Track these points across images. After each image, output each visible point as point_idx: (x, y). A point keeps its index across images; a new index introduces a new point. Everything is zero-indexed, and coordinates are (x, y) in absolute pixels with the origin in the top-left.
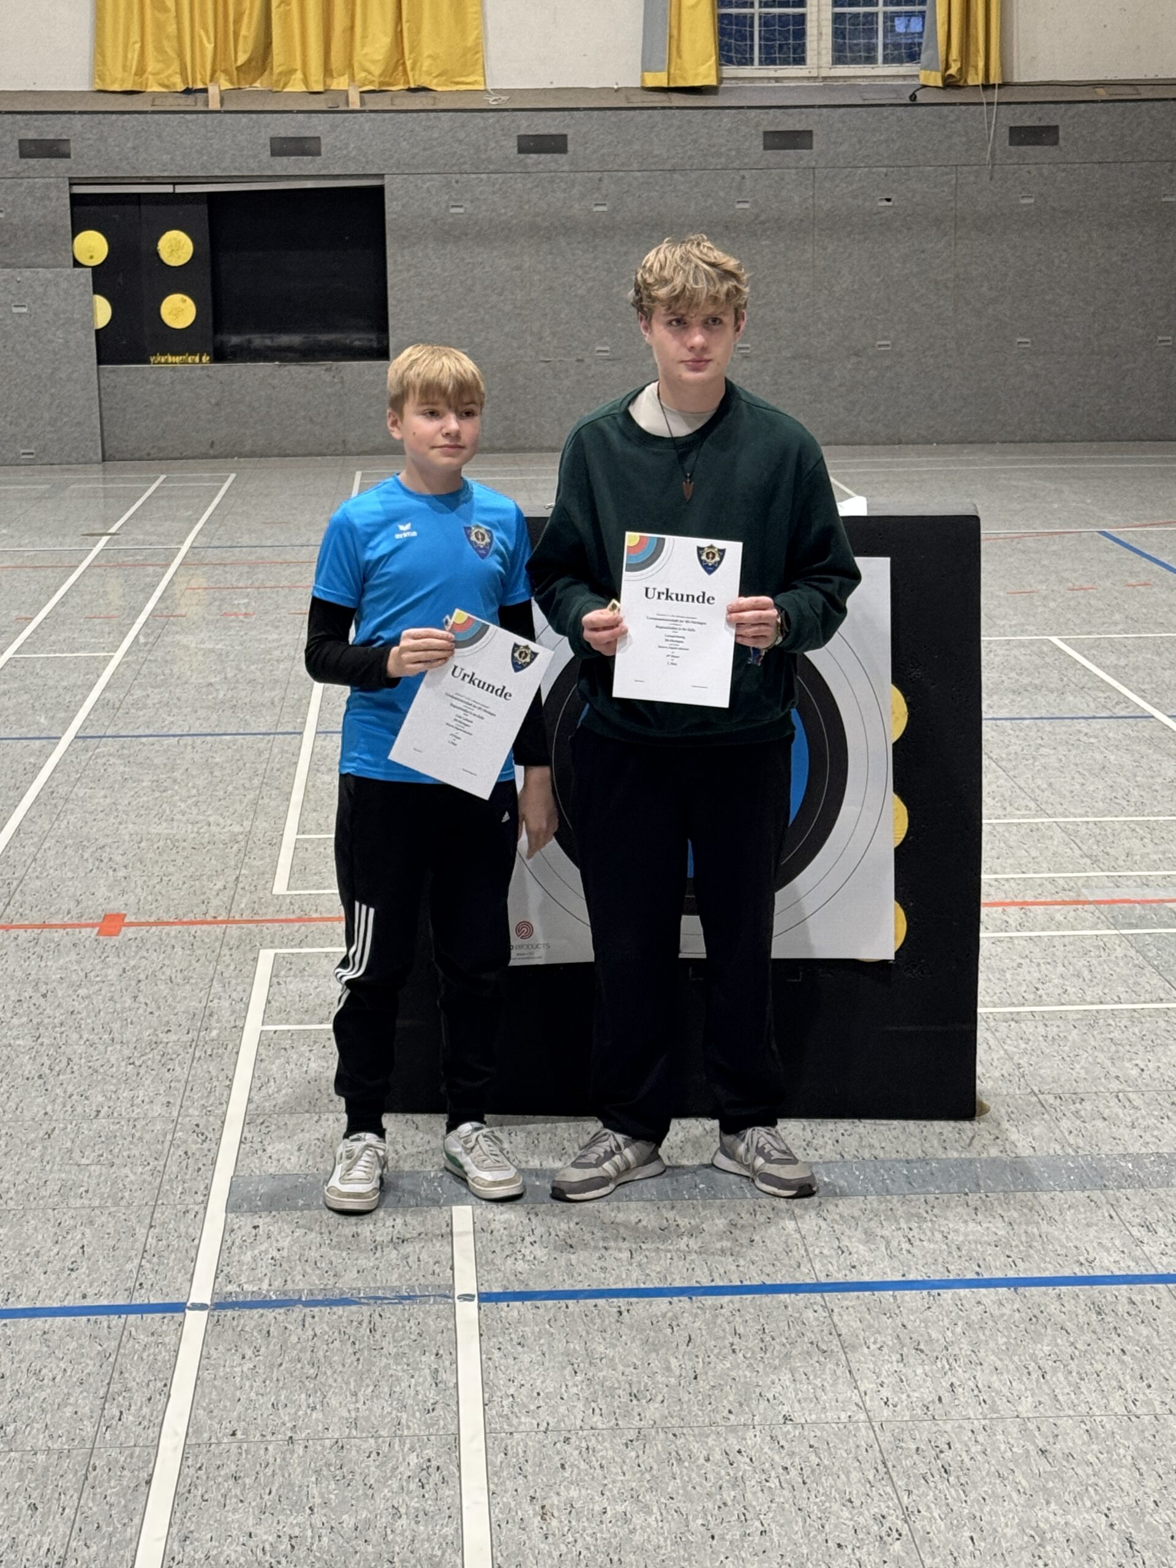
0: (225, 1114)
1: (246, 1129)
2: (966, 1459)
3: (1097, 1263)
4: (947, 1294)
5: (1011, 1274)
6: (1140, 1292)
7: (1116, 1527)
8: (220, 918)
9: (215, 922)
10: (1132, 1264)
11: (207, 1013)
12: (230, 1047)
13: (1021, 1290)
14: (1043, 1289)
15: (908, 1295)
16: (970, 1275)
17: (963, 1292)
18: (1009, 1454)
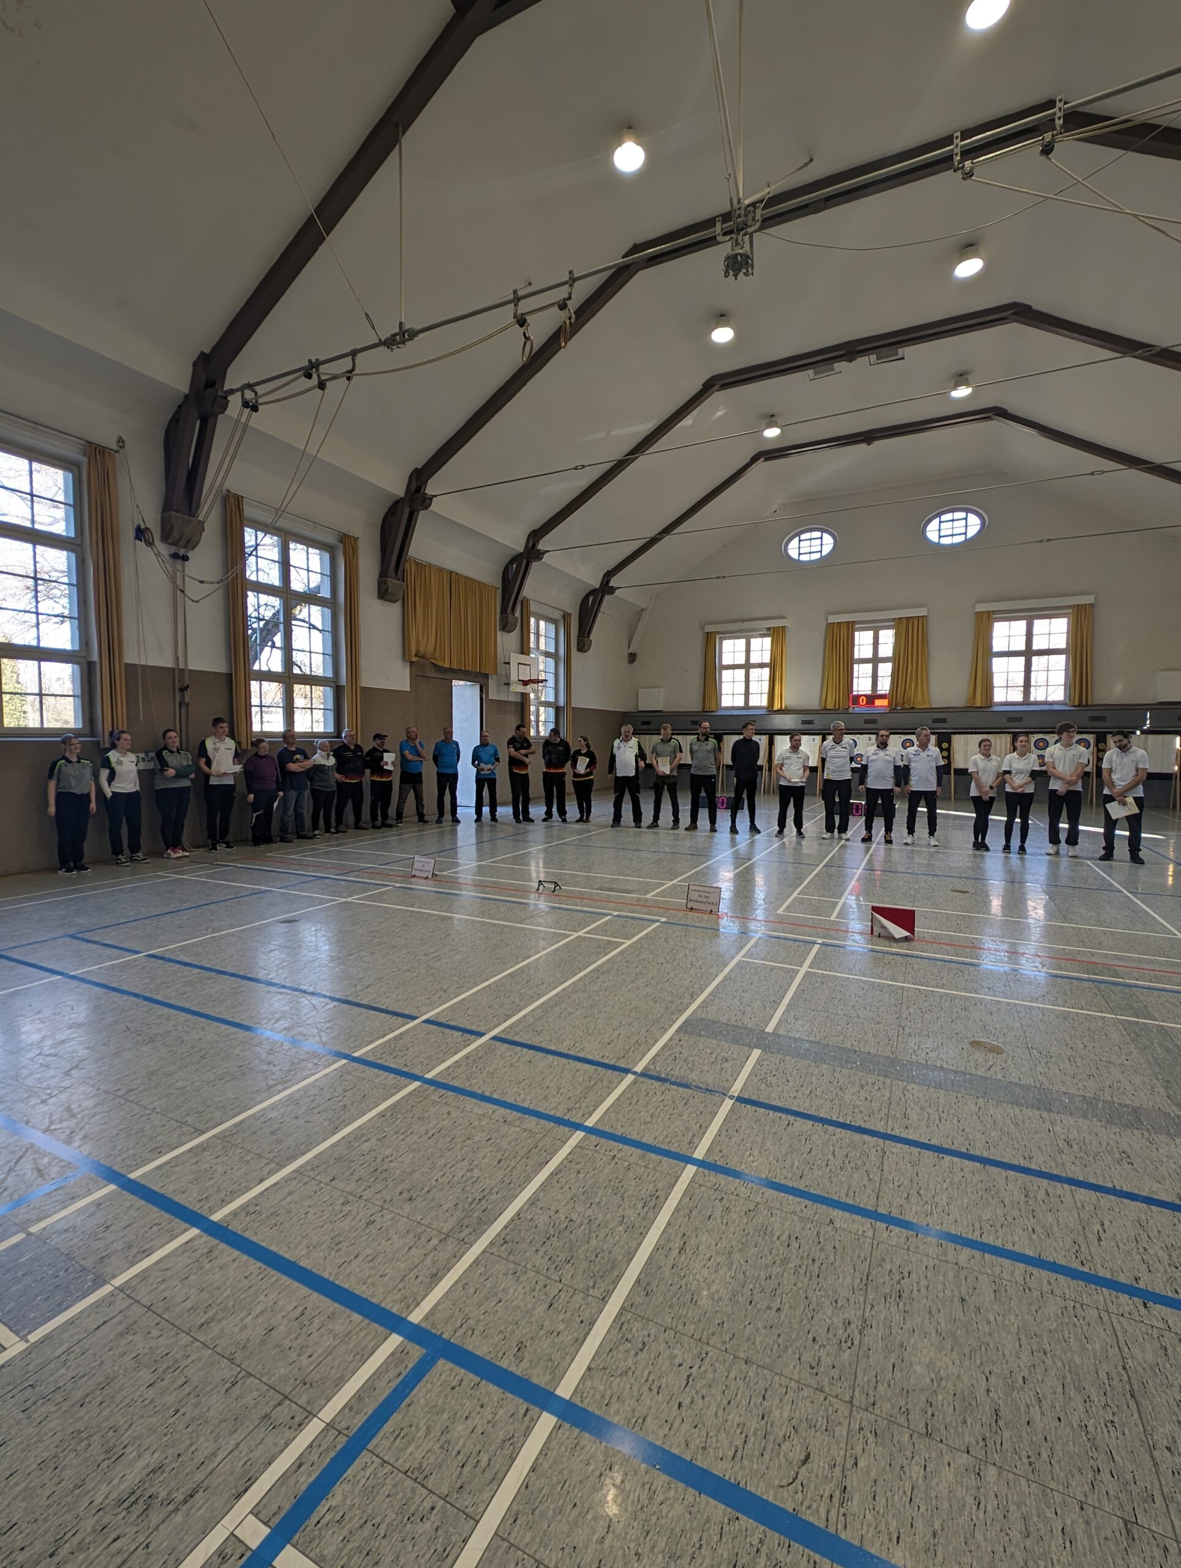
0: (705, 989)
2: (915, 1289)
3: (1034, 1160)
4: (948, 1158)
5: (985, 1155)
6: (1055, 1188)
7: (991, 1394)
10: (1053, 1165)
13: (988, 1167)
14: (999, 1169)
15: (927, 1153)
16: (963, 1150)
17: (956, 1159)
18: (941, 1295)
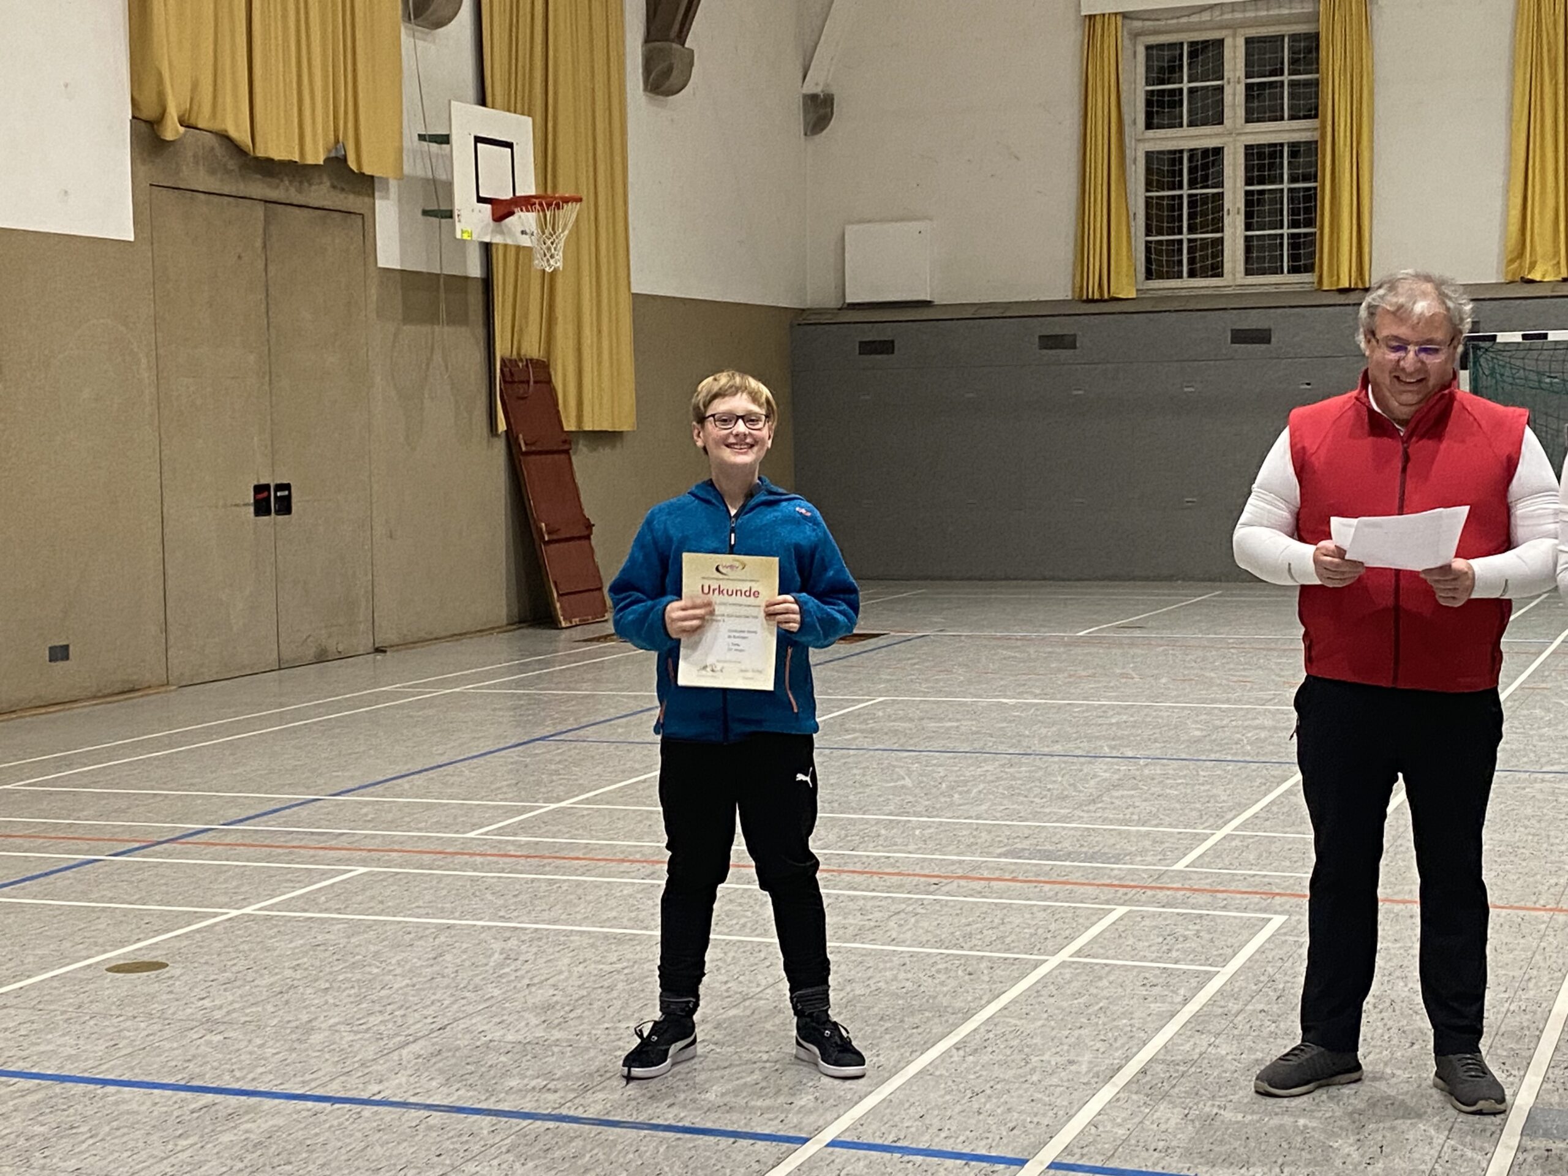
0: (1531, 1057)
1: (1550, 1071)
8: (1548, 907)
9: (1544, 908)
11: (1526, 977)
12: (1544, 1005)
